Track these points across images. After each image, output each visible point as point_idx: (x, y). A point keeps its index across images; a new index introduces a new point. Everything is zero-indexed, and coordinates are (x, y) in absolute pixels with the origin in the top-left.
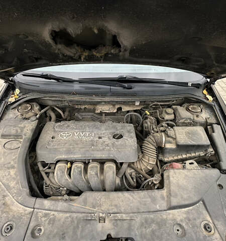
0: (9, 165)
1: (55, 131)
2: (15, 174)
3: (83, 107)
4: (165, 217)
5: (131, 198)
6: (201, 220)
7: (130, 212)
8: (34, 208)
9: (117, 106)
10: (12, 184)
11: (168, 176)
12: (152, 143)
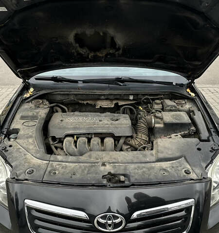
0: (28, 135)
1: (63, 117)
2: (33, 141)
3: (85, 102)
4: (154, 165)
5: (126, 154)
6: (182, 167)
7: (126, 162)
8: (49, 161)
9: (115, 102)
10: (31, 147)
11: (157, 143)
12: (144, 123)
